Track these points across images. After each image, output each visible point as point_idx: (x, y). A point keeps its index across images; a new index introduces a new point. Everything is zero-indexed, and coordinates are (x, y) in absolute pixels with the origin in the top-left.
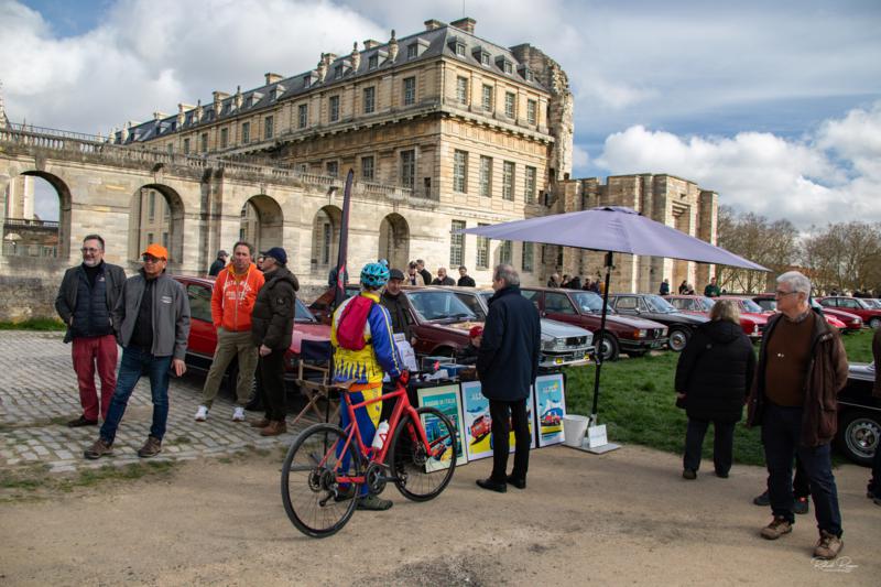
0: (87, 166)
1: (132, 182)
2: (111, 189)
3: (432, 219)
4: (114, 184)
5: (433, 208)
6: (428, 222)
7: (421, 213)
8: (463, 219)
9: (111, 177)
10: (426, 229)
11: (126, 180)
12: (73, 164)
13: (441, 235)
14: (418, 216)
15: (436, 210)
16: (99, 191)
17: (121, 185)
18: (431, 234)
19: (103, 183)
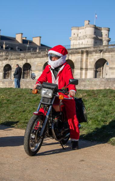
0: (35, 59)
1: (43, 62)
2: (39, 65)
4: (39, 63)
9: (39, 61)
11: (42, 62)
12: (32, 59)
16: (37, 66)
17: (41, 63)
19: (38, 64)
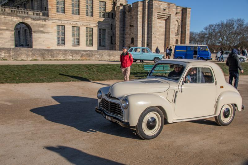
3: (45, 25)
5: (45, 20)
6: (43, 26)
7: (38, 22)
8: (63, 25)
10: (42, 29)
13: (50, 32)
14: (36, 24)
15: (47, 21)
18: (45, 31)
